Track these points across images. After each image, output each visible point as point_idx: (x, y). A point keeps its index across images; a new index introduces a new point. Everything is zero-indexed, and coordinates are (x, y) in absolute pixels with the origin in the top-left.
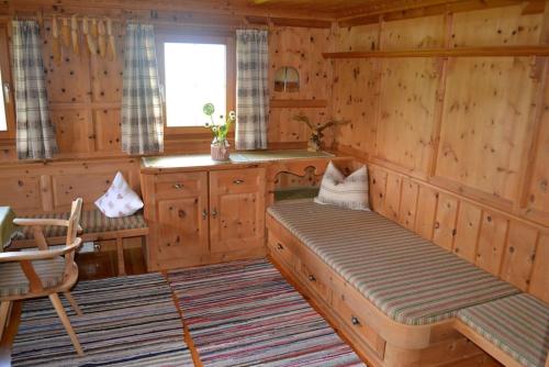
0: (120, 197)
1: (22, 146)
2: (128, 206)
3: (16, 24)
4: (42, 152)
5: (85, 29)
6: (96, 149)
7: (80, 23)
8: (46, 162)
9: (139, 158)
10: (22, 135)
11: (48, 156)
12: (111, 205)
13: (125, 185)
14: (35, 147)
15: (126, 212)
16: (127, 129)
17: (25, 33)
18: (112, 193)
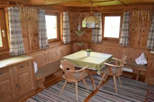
0: (141, 59)
1: (121, 42)
2: (143, 62)
3: (124, 13)
4: (125, 44)
5: (142, 13)
6: (139, 46)
7: (140, 12)
8: (125, 47)
9: (150, 50)
10: (121, 40)
11: (126, 45)
12: (138, 61)
13: (144, 57)
14: (123, 43)
15: (142, 64)
16: (149, 41)
17: (126, 15)
18: (140, 58)
